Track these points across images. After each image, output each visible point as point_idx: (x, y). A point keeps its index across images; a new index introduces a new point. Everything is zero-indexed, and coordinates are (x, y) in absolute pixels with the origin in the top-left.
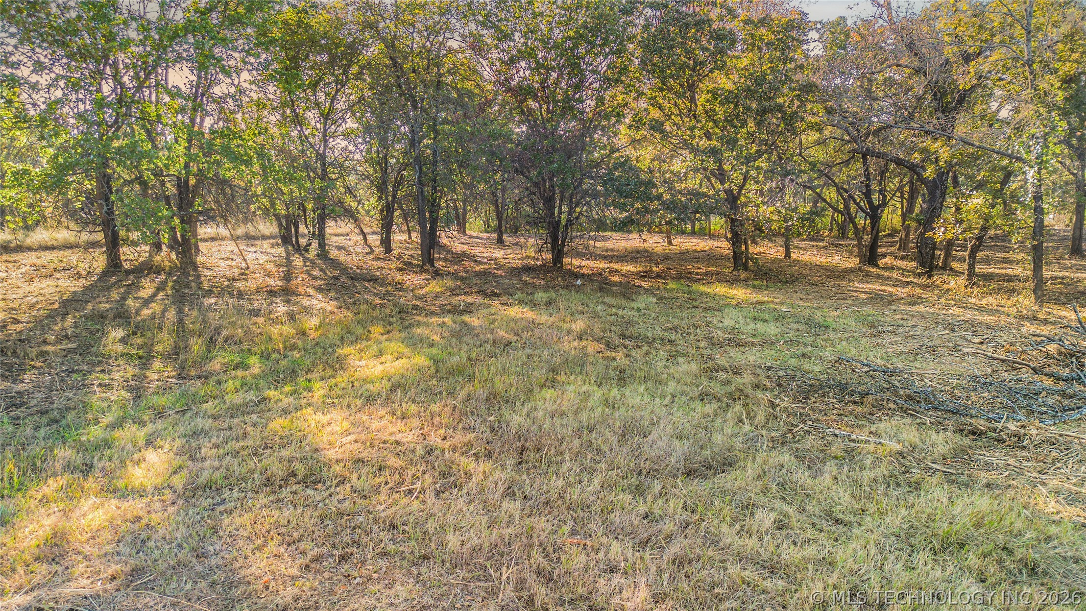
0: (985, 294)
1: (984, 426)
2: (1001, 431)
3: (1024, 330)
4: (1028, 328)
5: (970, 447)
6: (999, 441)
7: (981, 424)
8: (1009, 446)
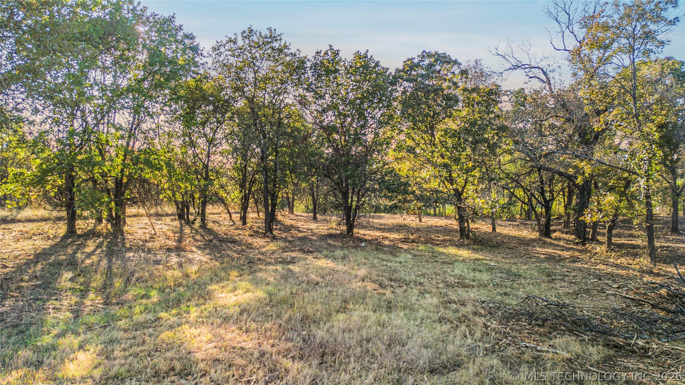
0: (619, 257)
1: (622, 342)
2: (634, 345)
3: (645, 279)
4: (647, 278)
5: (614, 356)
6: (632, 352)
7: (620, 341)
8: (639, 355)
